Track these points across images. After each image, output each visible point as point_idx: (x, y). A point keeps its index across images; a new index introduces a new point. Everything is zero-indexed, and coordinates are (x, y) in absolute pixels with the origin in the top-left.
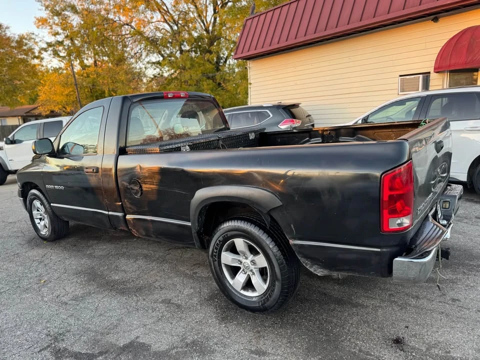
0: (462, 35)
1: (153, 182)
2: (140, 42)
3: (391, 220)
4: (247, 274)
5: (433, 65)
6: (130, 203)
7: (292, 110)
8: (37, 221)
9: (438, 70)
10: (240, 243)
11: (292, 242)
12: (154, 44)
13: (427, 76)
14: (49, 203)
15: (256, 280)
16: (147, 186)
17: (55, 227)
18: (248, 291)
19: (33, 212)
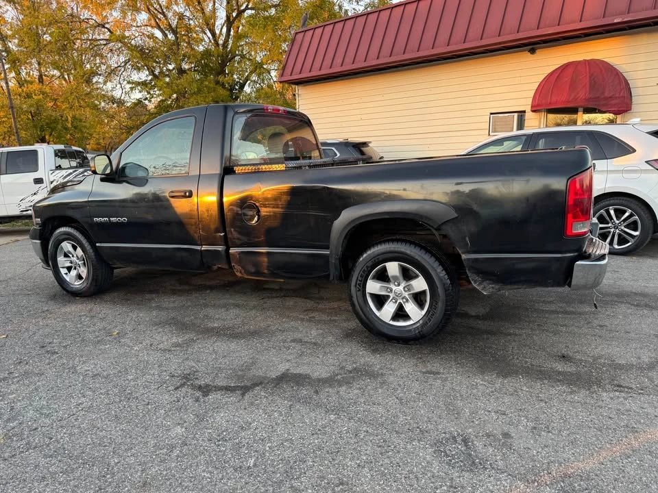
0: (562, 71)
1: (278, 204)
2: (120, 51)
3: (575, 224)
4: (398, 302)
5: (530, 103)
6: (240, 233)
7: (362, 149)
8: (63, 271)
9: (535, 110)
10: (393, 268)
11: (464, 256)
12: (143, 56)
13: (521, 116)
14: (93, 244)
15: (411, 308)
16: (268, 209)
17: (97, 276)
18: (398, 321)
19: (59, 259)
